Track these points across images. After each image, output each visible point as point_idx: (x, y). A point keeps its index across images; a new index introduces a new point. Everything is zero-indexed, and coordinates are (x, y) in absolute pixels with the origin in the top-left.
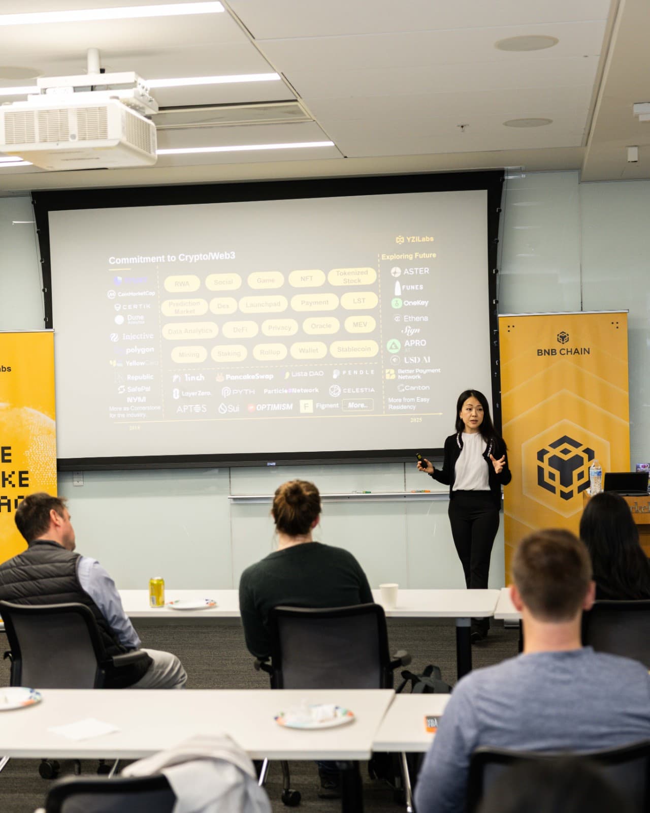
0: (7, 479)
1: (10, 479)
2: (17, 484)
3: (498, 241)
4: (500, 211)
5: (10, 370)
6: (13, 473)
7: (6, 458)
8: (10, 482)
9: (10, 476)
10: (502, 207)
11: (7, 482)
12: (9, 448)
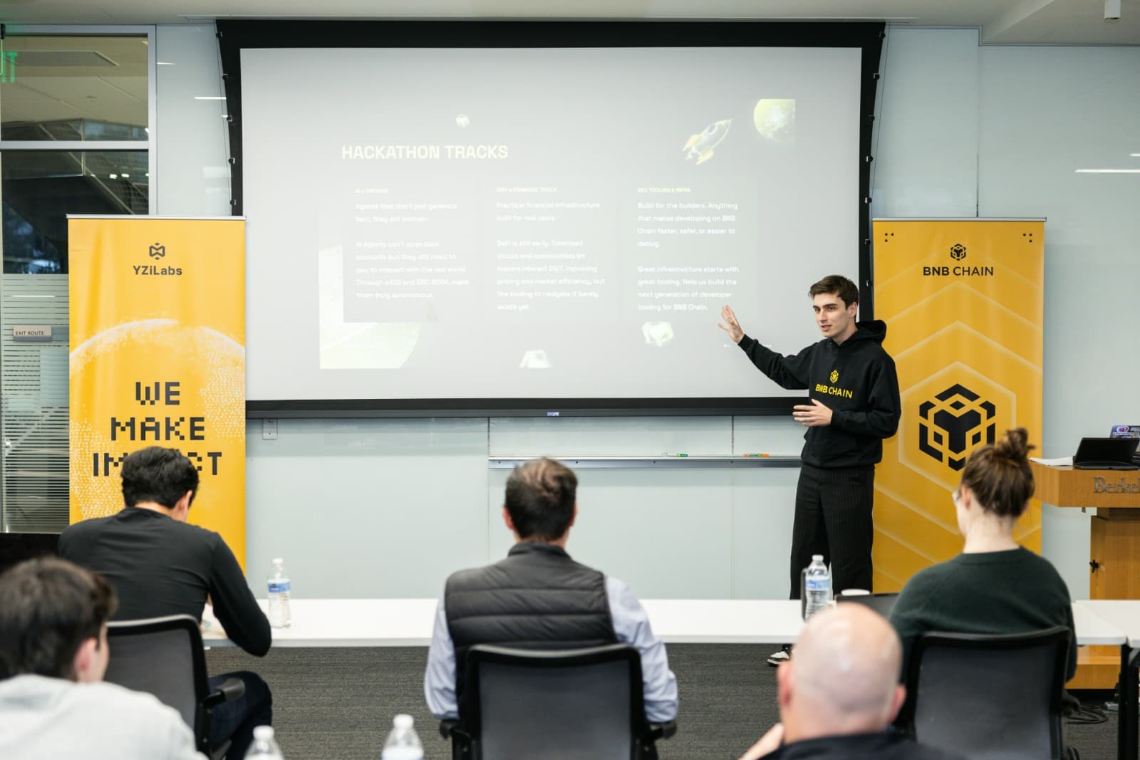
0: (173, 429)
1: (177, 429)
2: (188, 436)
3: (873, 118)
4: (878, 77)
5: (181, 273)
6: (182, 419)
7: (173, 398)
8: (177, 433)
9: (177, 424)
10: (881, 72)
11: (172, 433)
12: (177, 384)
